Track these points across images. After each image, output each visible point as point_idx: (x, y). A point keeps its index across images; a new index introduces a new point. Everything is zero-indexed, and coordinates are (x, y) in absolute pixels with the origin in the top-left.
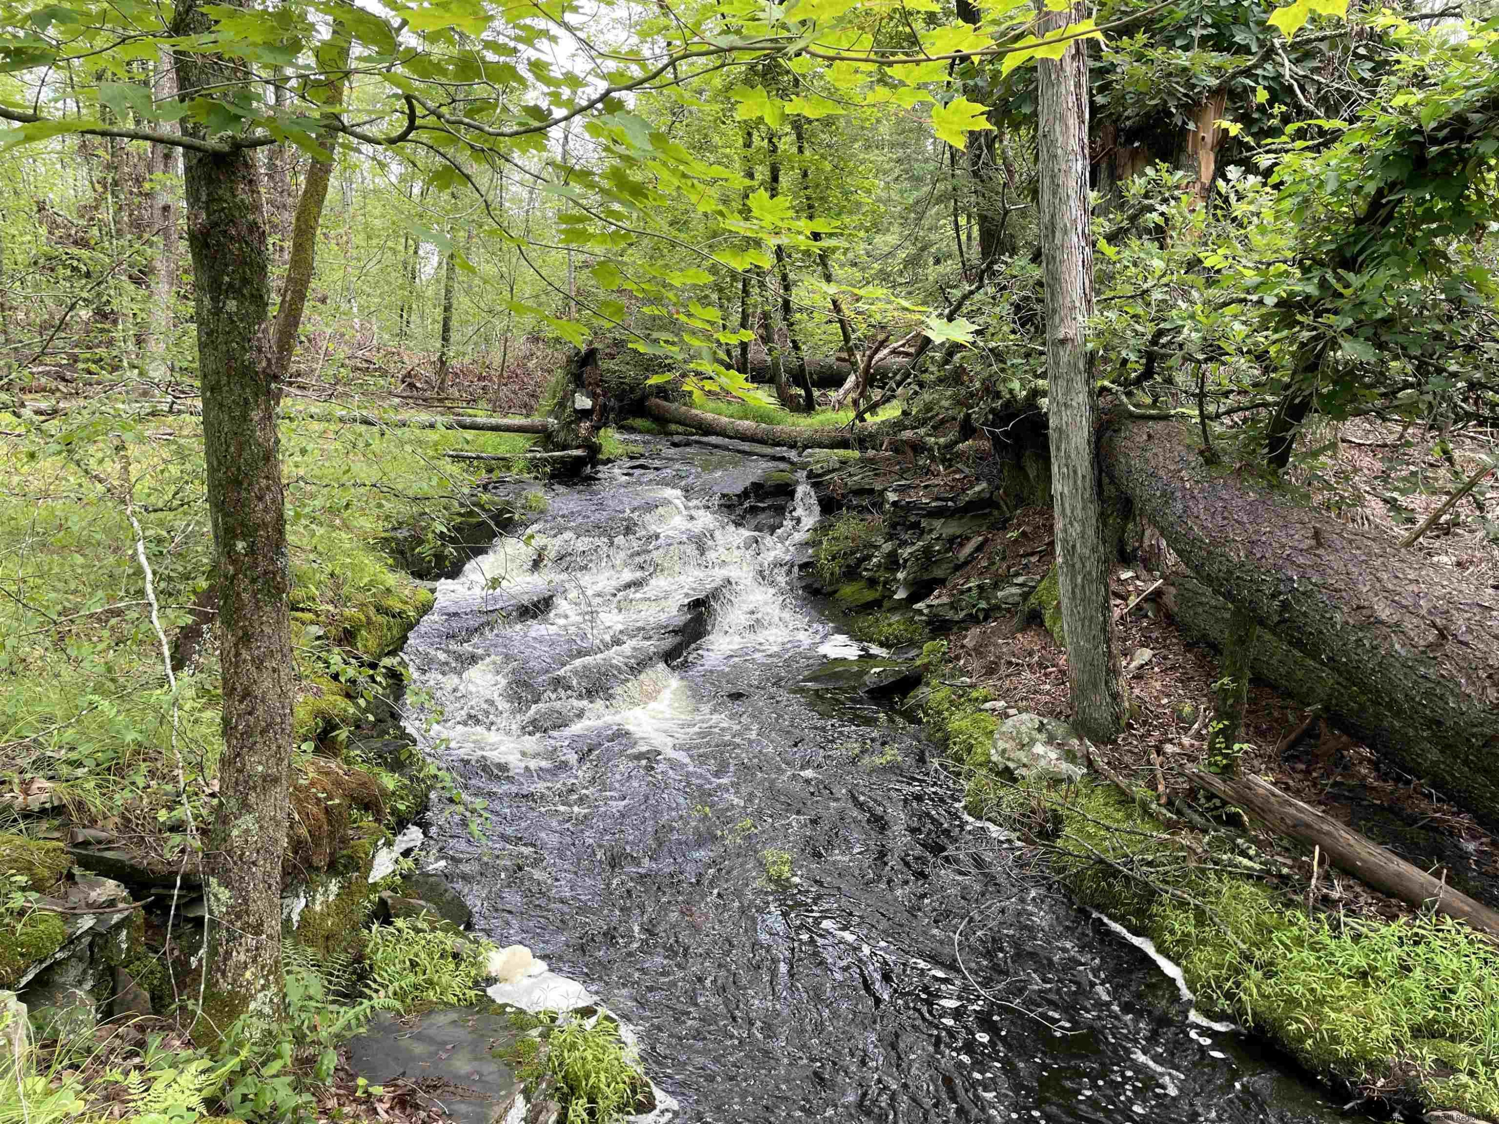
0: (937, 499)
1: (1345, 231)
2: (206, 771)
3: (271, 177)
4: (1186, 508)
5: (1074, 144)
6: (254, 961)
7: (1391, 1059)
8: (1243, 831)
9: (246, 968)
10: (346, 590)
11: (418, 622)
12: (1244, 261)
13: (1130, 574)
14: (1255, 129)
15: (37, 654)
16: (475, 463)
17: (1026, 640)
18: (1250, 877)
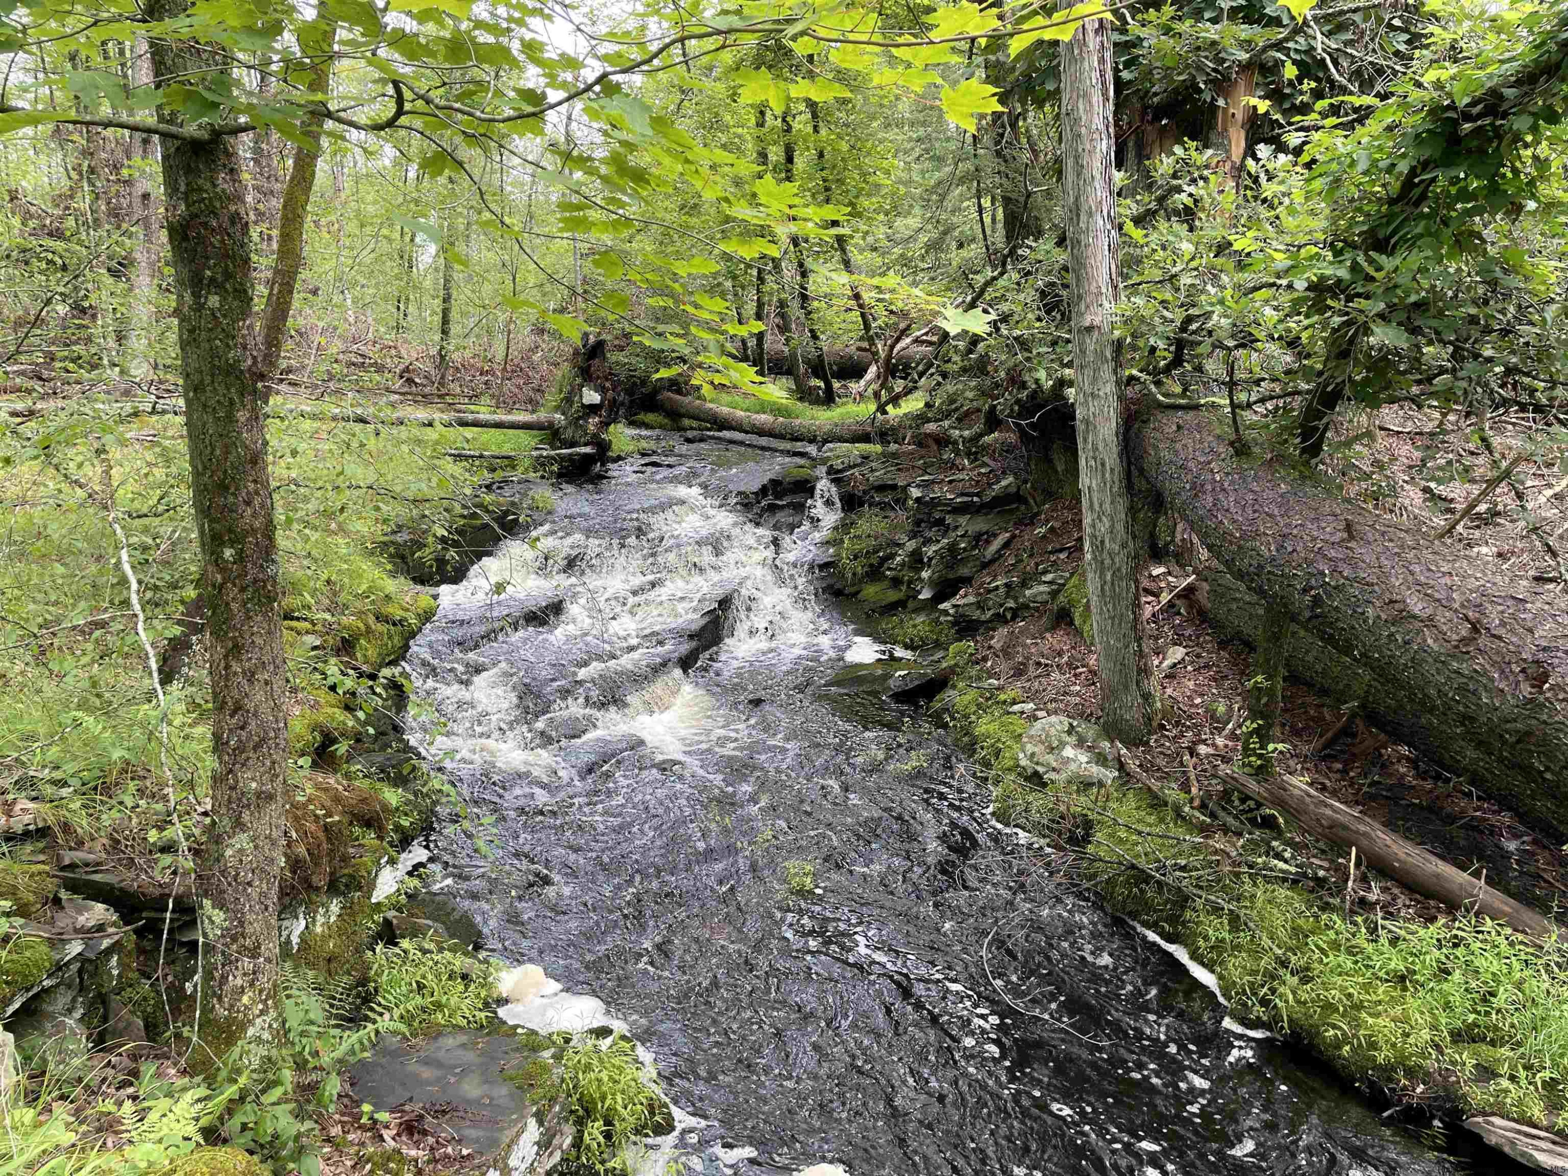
0: (962, 494)
1: (1379, 211)
2: (198, 791)
3: (256, 161)
4: (1216, 500)
5: (1098, 123)
6: (252, 985)
7: (1431, 1064)
8: (1279, 835)
9: (243, 992)
10: (343, 598)
11: (420, 630)
12: (1274, 243)
13: (1162, 570)
14: (1286, 105)
15: (17, 669)
16: (477, 463)
17: (1056, 640)
18: (1285, 880)
